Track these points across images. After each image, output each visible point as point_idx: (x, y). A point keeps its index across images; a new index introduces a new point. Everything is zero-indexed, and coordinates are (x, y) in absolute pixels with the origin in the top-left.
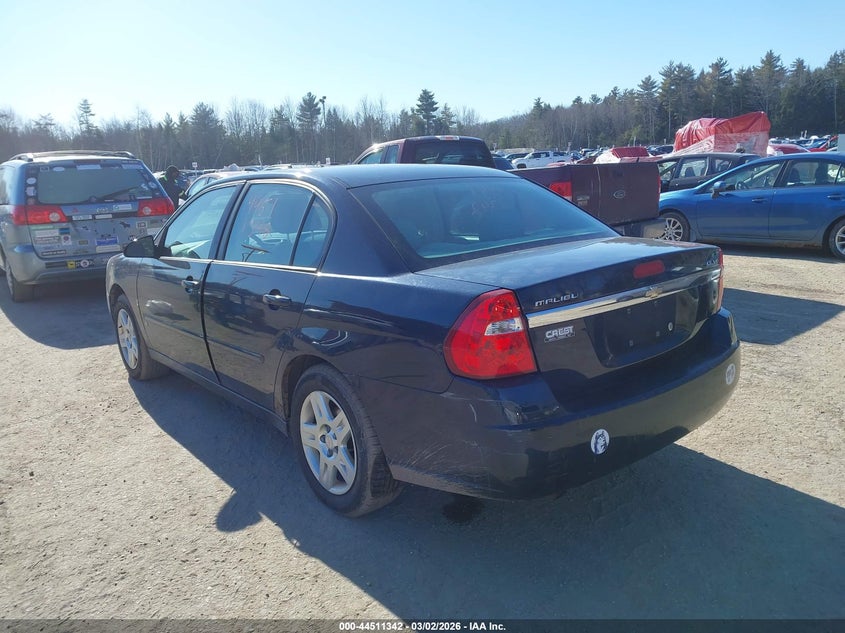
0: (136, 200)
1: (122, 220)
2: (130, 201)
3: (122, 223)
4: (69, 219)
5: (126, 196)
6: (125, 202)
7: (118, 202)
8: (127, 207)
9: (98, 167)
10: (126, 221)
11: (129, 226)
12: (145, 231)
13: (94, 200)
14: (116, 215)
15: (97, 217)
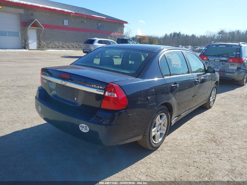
0: (229, 57)
1: (222, 62)
2: (227, 57)
3: (222, 63)
4: (208, 60)
5: (226, 56)
6: (225, 57)
7: (223, 57)
8: (225, 59)
9: (225, 46)
10: (224, 63)
11: (224, 64)
12: (228, 67)
13: (217, 55)
14: (221, 61)
15: (215, 60)
